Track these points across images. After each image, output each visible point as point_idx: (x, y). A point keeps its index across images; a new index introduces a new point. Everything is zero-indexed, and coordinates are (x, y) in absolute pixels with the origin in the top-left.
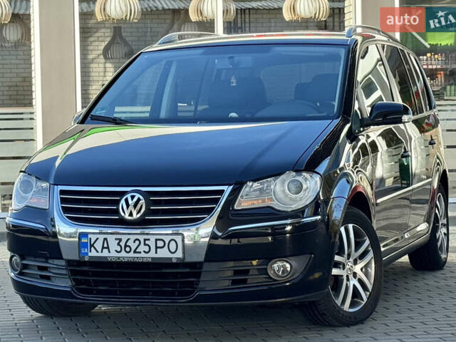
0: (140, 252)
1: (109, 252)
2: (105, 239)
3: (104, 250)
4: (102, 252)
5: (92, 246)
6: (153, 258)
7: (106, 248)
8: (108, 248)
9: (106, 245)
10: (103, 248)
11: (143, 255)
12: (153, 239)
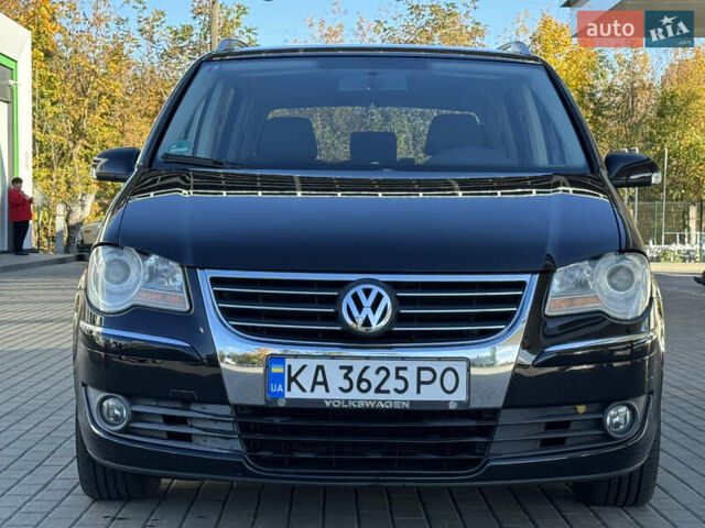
0: (388, 392)
1: (327, 390)
2: (320, 368)
3: (317, 387)
4: (312, 390)
5: (292, 379)
6: (412, 402)
7: (320, 383)
8: (325, 383)
9: (320, 379)
10: (315, 383)
11: (394, 396)
12: (412, 367)
